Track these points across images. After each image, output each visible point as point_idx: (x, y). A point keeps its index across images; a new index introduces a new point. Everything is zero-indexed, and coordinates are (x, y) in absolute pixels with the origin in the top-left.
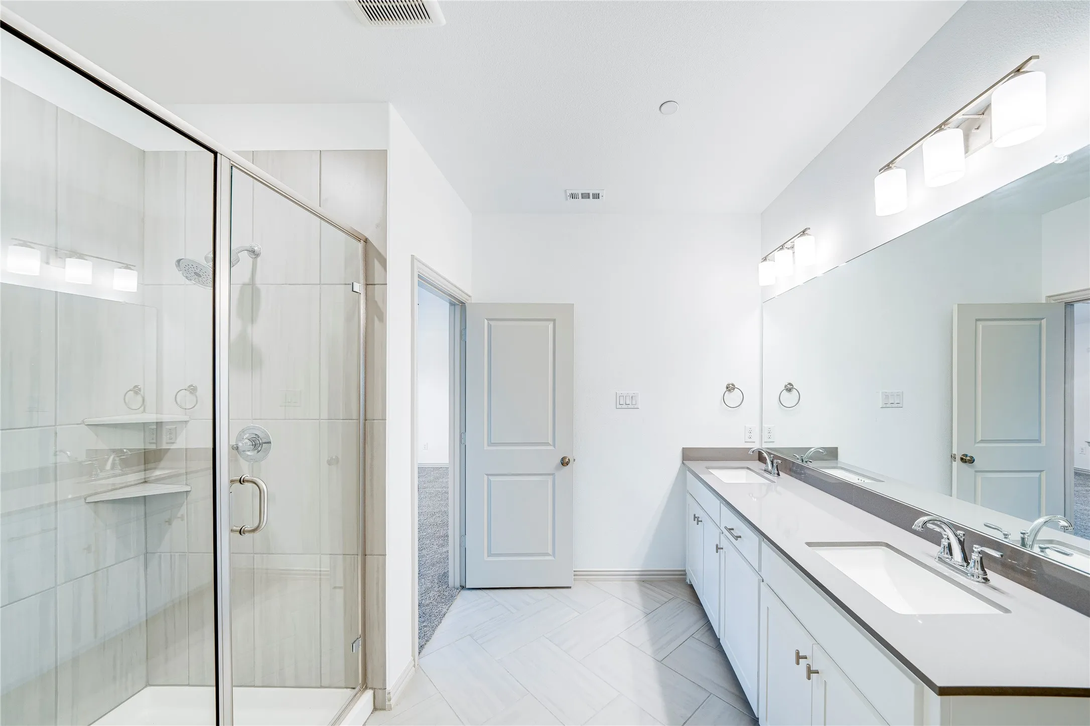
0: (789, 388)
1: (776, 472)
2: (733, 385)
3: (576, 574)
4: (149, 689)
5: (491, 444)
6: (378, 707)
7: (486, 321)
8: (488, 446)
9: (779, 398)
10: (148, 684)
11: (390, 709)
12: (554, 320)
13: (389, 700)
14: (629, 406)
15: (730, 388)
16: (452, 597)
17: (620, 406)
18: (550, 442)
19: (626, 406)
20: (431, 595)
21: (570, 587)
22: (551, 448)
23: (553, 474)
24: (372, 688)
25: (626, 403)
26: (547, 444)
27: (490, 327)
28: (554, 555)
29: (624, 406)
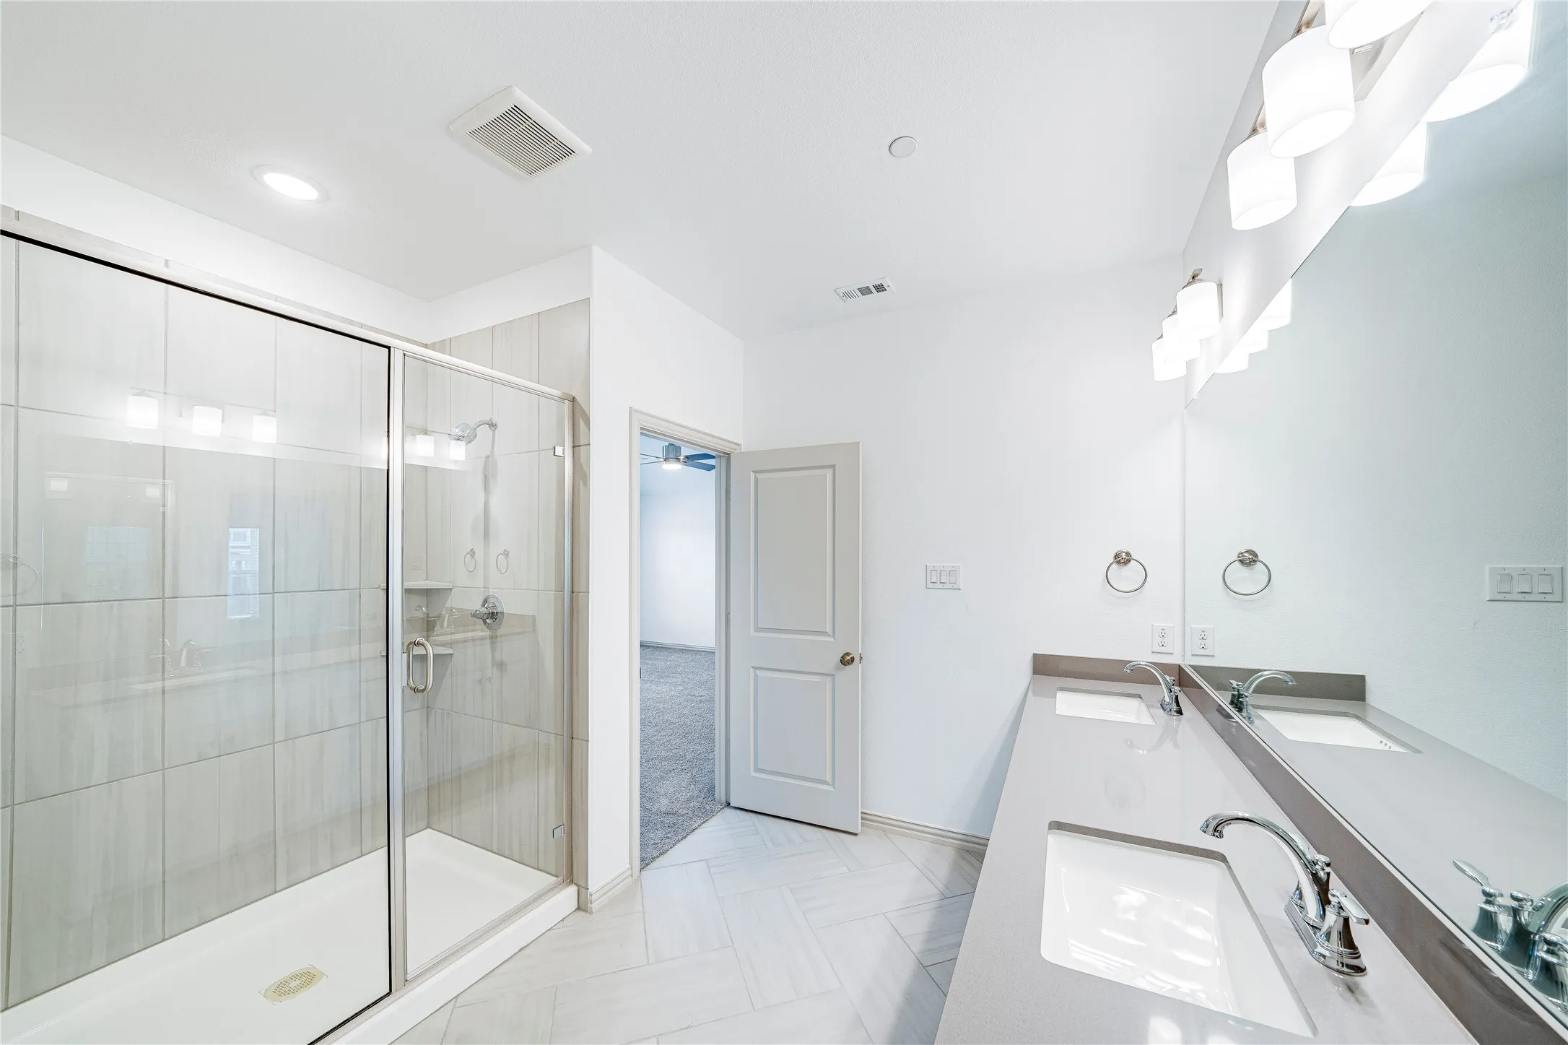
0: (1249, 559)
1: (1175, 707)
2: (1128, 554)
3: (865, 817)
4: (429, 830)
5: (758, 629)
6: (582, 907)
7: (752, 475)
8: (755, 631)
9: (1224, 579)
10: (429, 827)
11: (591, 913)
12: (833, 467)
13: (591, 903)
14: (946, 586)
15: (1122, 559)
16: (712, 813)
17: (932, 585)
18: (829, 629)
19: (941, 586)
20: (692, 805)
21: (856, 834)
22: (831, 639)
23: (833, 675)
24: (577, 885)
25: (943, 580)
26: (824, 633)
27: (756, 480)
28: (833, 785)
29: (938, 585)
